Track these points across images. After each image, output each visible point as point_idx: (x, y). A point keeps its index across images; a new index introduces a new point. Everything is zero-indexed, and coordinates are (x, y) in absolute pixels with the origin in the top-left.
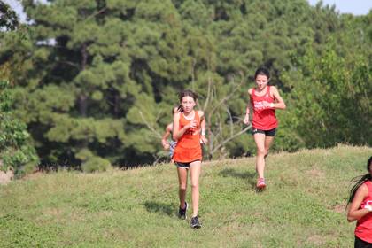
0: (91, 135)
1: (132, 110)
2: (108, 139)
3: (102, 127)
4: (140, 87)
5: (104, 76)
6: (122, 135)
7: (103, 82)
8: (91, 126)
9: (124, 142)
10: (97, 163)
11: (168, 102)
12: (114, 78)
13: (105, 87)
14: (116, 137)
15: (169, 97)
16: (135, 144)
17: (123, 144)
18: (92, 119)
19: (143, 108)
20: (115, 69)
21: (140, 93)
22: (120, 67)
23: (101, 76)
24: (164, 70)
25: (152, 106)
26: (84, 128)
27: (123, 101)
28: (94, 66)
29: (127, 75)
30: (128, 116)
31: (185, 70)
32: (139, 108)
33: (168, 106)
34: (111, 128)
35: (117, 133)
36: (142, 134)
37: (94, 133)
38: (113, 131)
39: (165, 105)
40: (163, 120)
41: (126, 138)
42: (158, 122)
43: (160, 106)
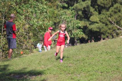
1: (91, 17)
4: (94, 9)
5: (82, 6)
6: (88, 25)
7: (82, 8)
9: (89, 27)
11: (103, 14)
12: (86, 6)
13: (83, 9)
14: (86, 26)
15: (104, 12)
16: (92, 28)
19: (95, 16)
20: (86, 3)
21: (94, 11)
22: (88, 3)
23: (81, 6)
24: (102, 3)
28: (79, 3)
29: (90, 5)
30: (90, 19)
31: (109, 3)
33: (103, 15)
35: (87, 24)
36: (95, 25)
38: (85, 24)
39: (102, 15)
40: (102, 20)
41: (90, 26)
42: (100, 21)
43: (101, 16)
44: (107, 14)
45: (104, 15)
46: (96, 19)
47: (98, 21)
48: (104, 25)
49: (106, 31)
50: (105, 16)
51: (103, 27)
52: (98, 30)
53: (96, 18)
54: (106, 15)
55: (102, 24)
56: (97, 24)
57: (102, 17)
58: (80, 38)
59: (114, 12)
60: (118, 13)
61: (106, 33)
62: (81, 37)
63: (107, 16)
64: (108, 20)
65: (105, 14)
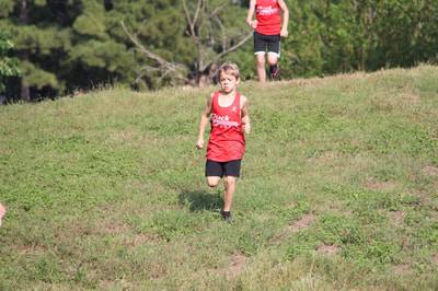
0: (34, 45)
1: (80, 19)
2: (53, 50)
3: (45, 37)
6: (68, 46)
8: (33, 35)
9: (70, 54)
10: (39, 77)
11: (120, 10)
14: (62, 48)
15: (121, 4)
16: (83, 56)
17: (69, 57)
18: (34, 27)
19: (92, 16)
25: (101, 14)
26: (26, 37)
27: (70, 7)
30: (75, 26)
32: (87, 16)
33: (120, 14)
34: (57, 38)
35: (62, 43)
36: (91, 46)
37: (38, 43)
38: (58, 41)
39: (117, 13)
40: (115, 31)
41: (73, 49)
42: (108, 32)
43: (112, 15)
44: (131, 12)
45: (124, 12)
46: (94, 28)
47: (102, 34)
48: (123, 46)
49: (129, 69)
50: (124, 17)
51: (117, 56)
52: (102, 64)
53: (95, 23)
54: (128, 14)
55: (116, 45)
56: (97, 44)
57: (115, 19)
58: (40, 87)
59: (155, 4)
60: (171, 8)
61: (129, 73)
62: (44, 84)
63: (133, 17)
64: (135, 31)
65: (126, 9)
